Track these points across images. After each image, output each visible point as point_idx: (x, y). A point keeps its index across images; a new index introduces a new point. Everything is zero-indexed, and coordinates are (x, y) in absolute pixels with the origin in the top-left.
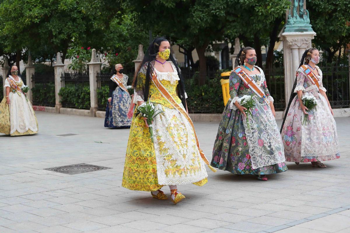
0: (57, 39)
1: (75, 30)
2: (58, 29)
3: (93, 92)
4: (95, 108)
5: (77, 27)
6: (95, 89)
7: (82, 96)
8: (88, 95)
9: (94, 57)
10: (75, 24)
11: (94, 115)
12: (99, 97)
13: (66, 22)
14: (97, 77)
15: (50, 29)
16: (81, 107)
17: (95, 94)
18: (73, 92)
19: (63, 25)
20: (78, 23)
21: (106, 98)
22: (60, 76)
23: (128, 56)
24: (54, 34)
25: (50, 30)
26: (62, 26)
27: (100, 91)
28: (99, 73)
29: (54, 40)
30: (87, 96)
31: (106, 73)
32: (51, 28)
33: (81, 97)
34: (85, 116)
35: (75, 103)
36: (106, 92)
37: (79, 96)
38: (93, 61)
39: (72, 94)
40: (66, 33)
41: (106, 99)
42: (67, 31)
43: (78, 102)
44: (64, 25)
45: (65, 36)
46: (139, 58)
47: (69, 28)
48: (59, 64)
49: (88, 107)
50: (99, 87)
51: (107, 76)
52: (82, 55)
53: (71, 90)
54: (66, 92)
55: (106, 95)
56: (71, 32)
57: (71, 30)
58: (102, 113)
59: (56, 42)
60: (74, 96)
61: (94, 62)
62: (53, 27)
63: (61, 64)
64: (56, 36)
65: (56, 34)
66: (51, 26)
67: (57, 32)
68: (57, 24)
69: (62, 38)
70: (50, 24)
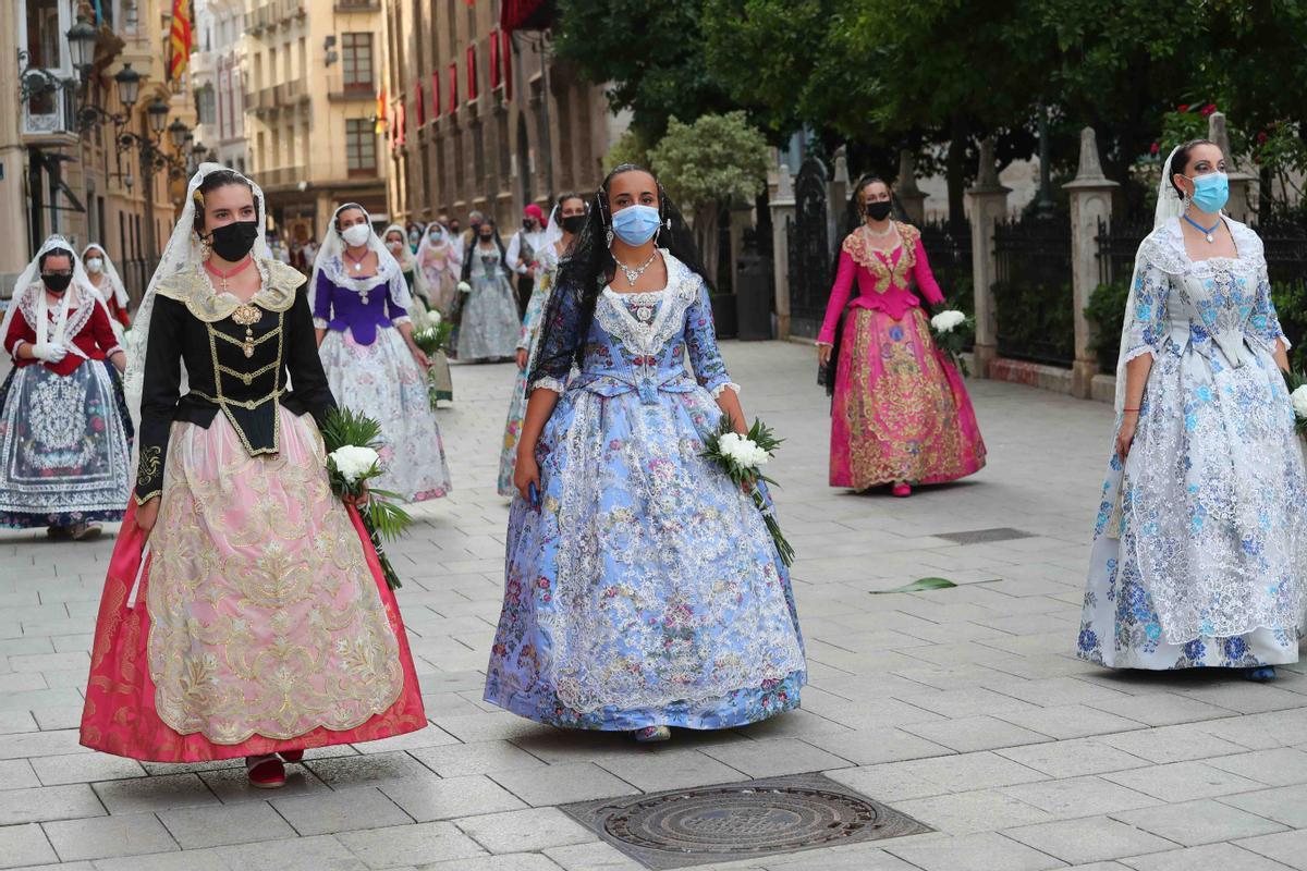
0: (1077, 69)
1: (1159, 26)
2: (1086, 24)
15: (1045, 24)
19: (1106, 9)
22: (1095, 232)
24: (1064, 48)
25: (1047, 28)
26: (1103, 12)
29: (1066, 74)
32: (1051, 21)
40: (1119, 43)
42: (1122, 32)
45: (1112, 55)
47: (1132, 22)
48: (1089, 178)
54: (1113, 303)
56: (1142, 37)
57: (1143, 29)
59: (1072, 81)
62: (1061, 16)
63: (1098, 178)
64: (1075, 56)
65: (1071, 48)
66: (1052, 12)
67: (1079, 41)
68: (1079, 2)
69: (1100, 63)
70: (1048, 3)
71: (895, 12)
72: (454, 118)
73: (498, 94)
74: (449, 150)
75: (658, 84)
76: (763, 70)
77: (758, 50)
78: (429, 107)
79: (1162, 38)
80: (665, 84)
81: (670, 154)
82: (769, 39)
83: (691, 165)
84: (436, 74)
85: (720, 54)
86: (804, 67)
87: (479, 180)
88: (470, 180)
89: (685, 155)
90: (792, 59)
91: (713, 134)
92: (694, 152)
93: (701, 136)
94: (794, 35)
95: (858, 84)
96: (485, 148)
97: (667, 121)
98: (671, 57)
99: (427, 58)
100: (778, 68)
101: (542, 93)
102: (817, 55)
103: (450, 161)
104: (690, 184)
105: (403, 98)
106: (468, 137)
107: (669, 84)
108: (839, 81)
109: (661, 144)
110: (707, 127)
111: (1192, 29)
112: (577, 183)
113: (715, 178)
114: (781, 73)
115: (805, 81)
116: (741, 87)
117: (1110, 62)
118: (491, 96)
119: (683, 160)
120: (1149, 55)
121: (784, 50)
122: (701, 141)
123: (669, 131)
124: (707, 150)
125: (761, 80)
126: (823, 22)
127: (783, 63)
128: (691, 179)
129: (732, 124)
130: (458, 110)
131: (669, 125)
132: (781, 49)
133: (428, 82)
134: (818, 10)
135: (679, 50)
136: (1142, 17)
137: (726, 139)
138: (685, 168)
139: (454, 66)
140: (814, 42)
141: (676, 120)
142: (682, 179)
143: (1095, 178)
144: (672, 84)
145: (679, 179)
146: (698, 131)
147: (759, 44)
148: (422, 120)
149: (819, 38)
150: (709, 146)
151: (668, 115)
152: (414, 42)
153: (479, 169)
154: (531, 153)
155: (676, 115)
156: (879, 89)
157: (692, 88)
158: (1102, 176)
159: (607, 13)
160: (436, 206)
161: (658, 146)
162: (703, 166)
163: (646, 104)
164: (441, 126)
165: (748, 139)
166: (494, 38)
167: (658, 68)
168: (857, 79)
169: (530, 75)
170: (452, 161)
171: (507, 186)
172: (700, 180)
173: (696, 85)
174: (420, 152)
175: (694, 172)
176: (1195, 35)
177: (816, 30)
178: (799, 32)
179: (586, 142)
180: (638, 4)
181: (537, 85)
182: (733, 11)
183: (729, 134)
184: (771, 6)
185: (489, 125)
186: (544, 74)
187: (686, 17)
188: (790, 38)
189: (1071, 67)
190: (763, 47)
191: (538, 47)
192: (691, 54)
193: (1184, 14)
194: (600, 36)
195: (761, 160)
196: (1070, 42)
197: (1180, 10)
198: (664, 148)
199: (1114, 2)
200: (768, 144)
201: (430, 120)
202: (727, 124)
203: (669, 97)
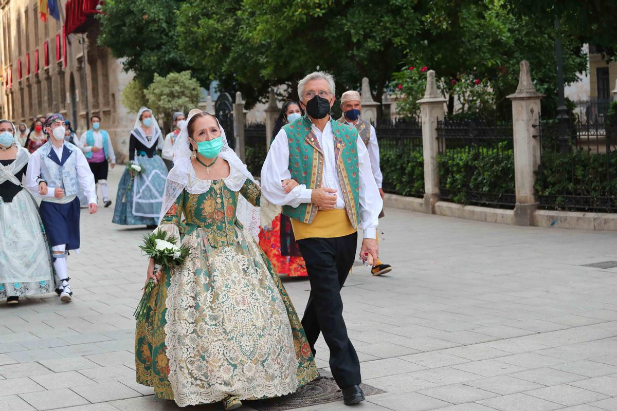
0: (361, 50)
1: (398, 31)
2: (364, 29)
3: (430, 162)
4: (434, 195)
5: (402, 26)
6: (435, 155)
7: (409, 169)
8: (420, 168)
9: (432, 88)
10: (398, 18)
11: (431, 211)
12: (442, 173)
13: (379, 15)
14: (438, 130)
15: (346, 30)
16: (408, 191)
17: (434, 166)
18: (392, 160)
19: (374, 22)
20: (405, 18)
21: (454, 175)
23: (501, 84)
24: (355, 40)
25: (347, 31)
26: (372, 24)
27: (443, 160)
28: (441, 121)
29: (355, 53)
30: (418, 169)
31: (455, 121)
32: (348, 28)
33: (406, 171)
34: (414, 210)
35: (394, 183)
36: (455, 163)
37: (403, 169)
38: (428, 96)
39: (389, 164)
40: (380, 38)
41: (455, 177)
42: (382, 33)
43: (401, 182)
44: (377, 21)
45: (377, 44)
46: (520, 90)
47: (386, 28)
48: (366, 101)
49: (420, 194)
50: (441, 150)
51: (457, 127)
52: (410, 83)
53: (388, 156)
55: (455, 169)
56: (391, 35)
57: (391, 32)
58: (447, 207)
59: (358, 56)
60: (393, 168)
61: (430, 98)
62: (353, 26)
64: (359, 45)
65: (358, 40)
66: (349, 24)
67: (362, 37)
68: (361, 20)
69: (371, 48)
70: (347, 20)
71: (274, 24)
72: (37, 75)
73: (60, 64)
74: (35, 91)
75: (149, 58)
76: (207, 51)
77: (204, 42)
78: (24, 71)
79: (400, 36)
80: (152, 58)
81: (155, 91)
82: (210, 37)
83: (165, 97)
84: (28, 55)
85: (186, 44)
86: (226, 50)
87: (50, 104)
88: (45, 105)
89: (162, 92)
90: (221, 46)
91: (175, 82)
92: (167, 90)
93: (169, 83)
94: (222, 35)
95: (253, 58)
96: (53, 90)
97: (154, 76)
98: (155, 46)
99: (24, 47)
100: (214, 50)
101: (83, 63)
102: (233, 44)
104: (165, 106)
105: (11, 66)
106: (44, 84)
107: (154, 58)
108: (243, 56)
109: (150, 87)
110: (172, 79)
111: (413, 32)
112: (101, 105)
113: (176, 102)
114: (216, 53)
115: (227, 56)
117: (376, 47)
118: (56, 65)
119: (161, 94)
120: (394, 44)
121: (217, 42)
122: (169, 85)
123: (154, 81)
124: (173, 89)
125: (205, 56)
126: (236, 29)
127: (217, 48)
128: (165, 103)
129: (184, 77)
130: (39, 71)
131: (155, 78)
132: (215, 42)
133: (24, 59)
134: (233, 23)
135: (158, 42)
136: (390, 26)
137: (181, 84)
138: (162, 98)
139: (37, 51)
140: (231, 38)
141: (158, 75)
142: (161, 103)
144: (156, 58)
145: (159, 103)
146: (168, 80)
147: (205, 39)
148: (21, 77)
149: (234, 36)
150: (173, 87)
151: (154, 73)
152: (17, 39)
153: (50, 100)
154: (77, 92)
155: (158, 73)
157: (165, 60)
158: (371, 100)
159: (124, 25)
160: (28, 117)
161: (149, 88)
162: (170, 97)
163: (143, 68)
164: (30, 80)
165: (192, 84)
166: (58, 37)
167: (149, 51)
168: (252, 55)
169: (77, 55)
170: (36, 96)
171: (64, 107)
172: (169, 103)
173: (167, 59)
174: (20, 92)
175: (167, 100)
176: (415, 35)
177: (232, 33)
178: (224, 34)
179: (106, 87)
180: (140, 21)
181: (80, 60)
182: (192, 24)
183: (183, 82)
184: (211, 22)
185: (55, 79)
186: (84, 54)
187: (162, 27)
188: (220, 36)
189: (358, 49)
190: (207, 41)
191: (82, 42)
192: (164, 44)
193: (409, 25)
194: (121, 36)
195: (197, 94)
196: (358, 38)
197: (408, 23)
198: (152, 88)
199: (378, 20)
200: (201, 86)
201: (25, 76)
202: (182, 77)
203: (154, 64)
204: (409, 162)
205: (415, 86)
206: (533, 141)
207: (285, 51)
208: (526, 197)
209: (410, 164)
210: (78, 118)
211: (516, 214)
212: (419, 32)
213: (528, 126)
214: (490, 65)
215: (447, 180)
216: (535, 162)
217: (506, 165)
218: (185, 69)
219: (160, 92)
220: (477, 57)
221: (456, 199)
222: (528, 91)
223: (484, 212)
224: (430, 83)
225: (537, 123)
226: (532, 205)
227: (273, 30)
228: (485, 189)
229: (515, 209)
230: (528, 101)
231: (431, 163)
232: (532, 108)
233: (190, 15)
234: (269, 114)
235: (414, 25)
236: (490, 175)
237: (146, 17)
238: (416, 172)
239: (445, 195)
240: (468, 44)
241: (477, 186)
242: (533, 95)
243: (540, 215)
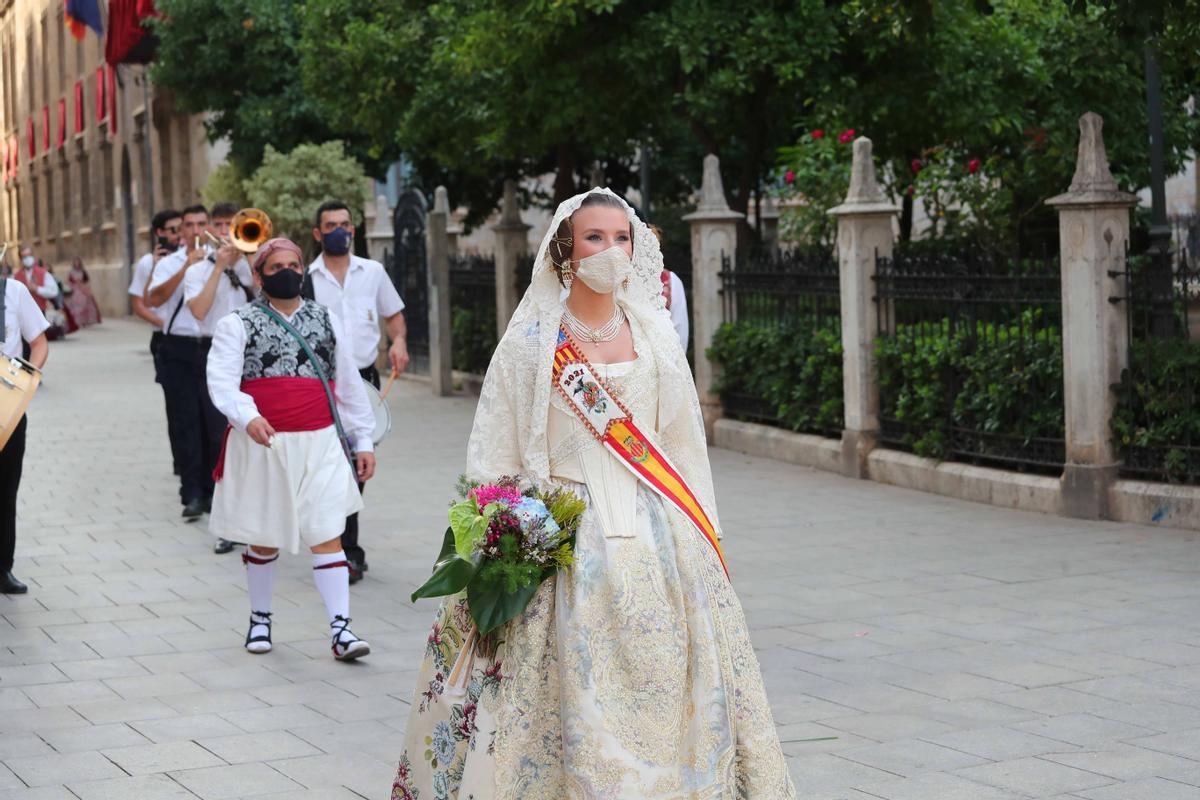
0: (701, 92)
1: (788, 48)
2: (711, 44)
3: (857, 355)
4: (866, 434)
5: (798, 37)
6: (869, 339)
7: (808, 370)
8: (835, 369)
9: (865, 179)
10: (788, 19)
11: (858, 472)
12: (885, 382)
13: (746, 12)
14: (877, 278)
15: (667, 44)
16: (805, 422)
17: (867, 365)
18: (769, 347)
19: (732, 28)
20: (803, 19)
21: (915, 387)
22: (718, 267)
23: (1031, 173)
24: (688, 68)
25: (669, 48)
26: (729, 31)
27: (889, 352)
28: (885, 259)
29: (689, 97)
30: (830, 371)
31: (918, 259)
32: (673, 40)
33: (802, 376)
34: (821, 468)
35: (775, 402)
36: (916, 360)
37: (794, 369)
38: (855, 199)
39: (764, 356)
40: (746, 65)
41: (915, 393)
42: (750, 53)
43: (790, 400)
44: (739, 25)
45: (739, 77)
46: (1080, 185)
47: (760, 42)
48: (711, 210)
49: (832, 428)
50: (884, 328)
51: (924, 275)
52: (813, 168)
53: (760, 337)
54: (738, 343)
55: (917, 373)
56: (770, 58)
57: (771, 50)
58: (896, 464)
59: (695, 104)
60: (772, 367)
61: (859, 203)
62: (684, 36)
63: (722, 210)
64: (698, 78)
65: (696, 69)
67: (704, 61)
68: (704, 21)
69: (726, 86)
70: (670, 21)
71: (505, 31)
72: (62, 151)
73: (103, 129)
74: (58, 182)
75: (255, 113)
77: (357, 75)
78: (39, 142)
79: (791, 60)
80: (262, 113)
81: (266, 185)
82: (369, 63)
83: (287, 196)
84: (46, 109)
85: (318, 77)
86: (405, 91)
87: (85, 211)
88: (77, 212)
89: (281, 186)
90: (393, 83)
91: (310, 164)
92: (291, 183)
93: (298, 166)
94: (395, 59)
95: (463, 109)
96: (92, 181)
97: (264, 151)
98: (268, 86)
99: (38, 93)
100: (379, 92)
101: (145, 126)
102: (419, 79)
103: (58, 192)
104: (286, 216)
105: (16, 131)
106: (75, 169)
107: (266, 113)
108: (442, 106)
109: (257, 175)
110: (304, 157)
111: (824, 51)
114: (382, 98)
115: (407, 106)
116: (339, 112)
117: (737, 84)
118: (97, 130)
119: (279, 191)
120: (777, 79)
121: (386, 74)
122: (297, 171)
123: (265, 161)
124: (305, 180)
125: (360, 106)
126: (426, 45)
127: (384, 87)
128: (289, 209)
129: (329, 154)
130: (67, 143)
131: (266, 155)
132: (381, 73)
133: (39, 117)
134: (421, 33)
135: (276, 78)
136: (771, 37)
137: (323, 169)
138: (281, 198)
139: (63, 101)
140: (416, 65)
141: (273, 149)
142: (278, 210)
143: (717, 210)
144: (270, 113)
145: (275, 210)
146: (294, 161)
147: (359, 67)
148: (33, 152)
149: (422, 61)
151: (265, 143)
152: (27, 77)
153: (86, 201)
154: (134, 185)
155: (273, 144)
156: (486, 114)
157: (289, 118)
158: (726, 207)
159: (204, 40)
160: (45, 237)
161: (254, 176)
162: (299, 196)
163: (243, 133)
164: (50, 159)
165: (344, 169)
166: (101, 72)
167: (256, 98)
168: (461, 104)
169: (133, 108)
170: (61, 193)
171: (111, 217)
173: (293, 114)
174: (31, 185)
175: (291, 203)
176: (826, 57)
177: (419, 53)
178: (401, 55)
179: (186, 174)
180: (236, 32)
181: (140, 119)
182: (332, 33)
183: (326, 165)
184: (373, 28)
185: (95, 158)
186: (147, 107)
187: (284, 45)
188: (391, 62)
189: (695, 89)
190: (363, 71)
191: (141, 81)
192: (289, 83)
193: (814, 35)
194: (197, 64)
195: (358, 192)
196: (694, 62)
197: (810, 31)
198: (261, 177)
199: (741, 22)
200: (366, 175)
201: (41, 153)
202: (324, 155)
203: (265, 126)
204: (808, 353)
205: (825, 176)
206: (1110, 311)
207: (529, 95)
208: (1091, 447)
209: (810, 359)
210: (136, 239)
211: (1066, 490)
212: (837, 51)
213: (1098, 273)
214: (998, 129)
215: (897, 400)
216: (1114, 362)
217: (1043, 367)
218: (332, 137)
219: (276, 185)
220: (969, 111)
221: (918, 445)
222: (1098, 187)
223: (985, 480)
224: (860, 168)
225: (1121, 268)
226: (1106, 469)
227: (502, 45)
228: (991, 425)
229: (1063, 478)
230: (1098, 212)
231: (860, 357)
232: (1109, 230)
233: (327, 13)
234: (501, 236)
235: (824, 34)
236: (1001, 393)
237: (249, 23)
238: (823, 378)
239: (892, 433)
240: (948, 82)
241: (970, 417)
242: (1111, 198)
243: (1125, 493)
